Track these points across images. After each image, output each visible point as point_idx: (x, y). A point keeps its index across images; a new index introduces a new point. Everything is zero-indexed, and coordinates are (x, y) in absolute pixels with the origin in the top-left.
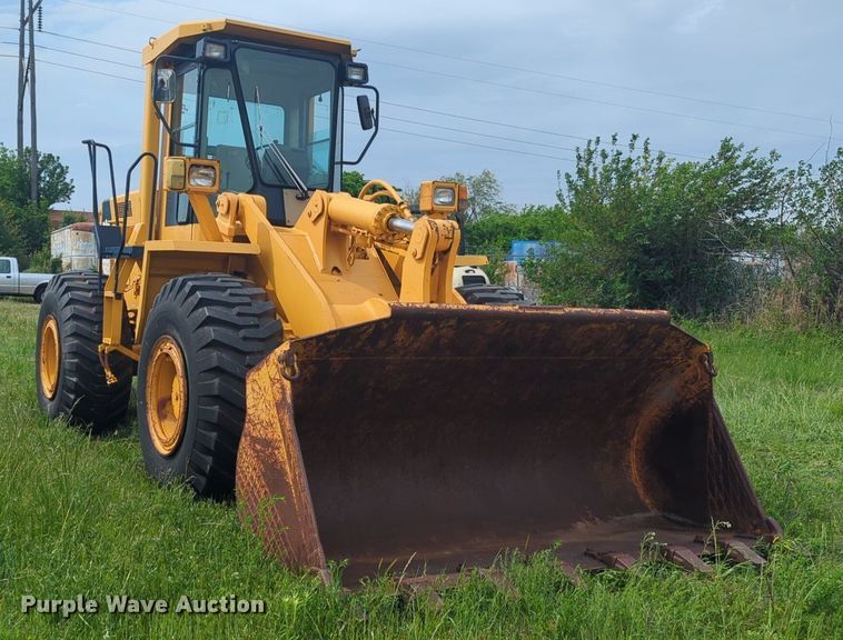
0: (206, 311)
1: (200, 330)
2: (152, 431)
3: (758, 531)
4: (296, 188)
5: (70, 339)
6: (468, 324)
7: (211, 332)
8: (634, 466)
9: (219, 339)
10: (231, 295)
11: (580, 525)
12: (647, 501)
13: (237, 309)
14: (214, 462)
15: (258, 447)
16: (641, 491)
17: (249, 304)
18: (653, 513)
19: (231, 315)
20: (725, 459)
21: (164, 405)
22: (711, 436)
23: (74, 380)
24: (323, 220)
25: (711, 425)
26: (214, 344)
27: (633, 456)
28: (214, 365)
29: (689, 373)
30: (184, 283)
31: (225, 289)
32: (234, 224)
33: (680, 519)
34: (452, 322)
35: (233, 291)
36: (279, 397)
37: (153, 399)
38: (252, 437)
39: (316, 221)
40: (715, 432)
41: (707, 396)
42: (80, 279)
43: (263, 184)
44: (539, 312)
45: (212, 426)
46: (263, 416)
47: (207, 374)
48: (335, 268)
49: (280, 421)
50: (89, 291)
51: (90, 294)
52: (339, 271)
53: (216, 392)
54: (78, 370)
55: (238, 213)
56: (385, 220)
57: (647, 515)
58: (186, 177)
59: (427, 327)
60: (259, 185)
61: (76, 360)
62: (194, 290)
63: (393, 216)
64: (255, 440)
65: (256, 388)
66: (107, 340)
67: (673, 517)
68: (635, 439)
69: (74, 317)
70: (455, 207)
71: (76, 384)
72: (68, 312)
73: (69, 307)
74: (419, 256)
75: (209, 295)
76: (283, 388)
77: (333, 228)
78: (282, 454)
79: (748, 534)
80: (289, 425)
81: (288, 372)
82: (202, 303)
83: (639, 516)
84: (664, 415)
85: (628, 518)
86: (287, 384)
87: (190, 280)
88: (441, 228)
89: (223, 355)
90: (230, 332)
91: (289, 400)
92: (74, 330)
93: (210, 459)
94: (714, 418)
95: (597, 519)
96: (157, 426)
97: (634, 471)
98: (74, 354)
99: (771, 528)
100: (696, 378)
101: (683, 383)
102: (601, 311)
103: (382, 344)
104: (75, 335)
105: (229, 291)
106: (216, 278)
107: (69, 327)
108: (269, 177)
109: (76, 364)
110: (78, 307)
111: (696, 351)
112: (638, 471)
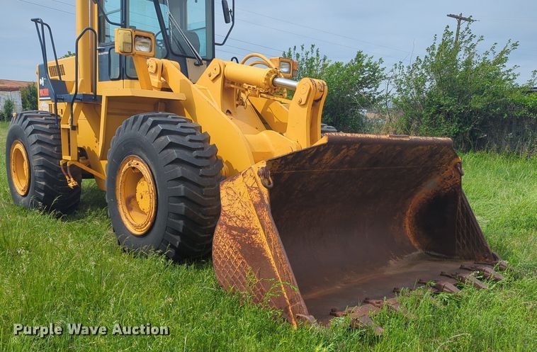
0: (169, 139)
1: (165, 152)
2: (124, 219)
3: (487, 260)
4: (195, 57)
5: (38, 156)
7: (175, 153)
8: (407, 226)
9: (180, 158)
10: (182, 127)
12: (416, 245)
13: (188, 137)
14: (181, 239)
15: (235, 233)
16: (412, 240)
17: (195, 134)
18: (420, 251)
19: (185, 141)
20: (468, 221)
21: (131, 201)
22: (459, 209)
23: (43, 183)
24: (220, 80)
25: (460, 202)
26: (177, 161)
27: (407, 221)
28: (179, 176)
29: (446, 174)
30: (145, 119)
31: (177, 123)
32: (160, 80)
33: (437, 254)
35: (182, 125)
36: (257, 199)
37: (123, 198)
38: (228, 226)
39: (214, 80)
40: (462, 207)
41: (460, 186)
42: (38, 116)
43: (172, 53)
45: (180, 216)
46: (239, 212)
47: (174, 182)
48: (228, 111)
49: (259, 216)
50: (46, 124)
51: (48, 127)
52: (230, 113)
53: (182, 194)
54: (45, 177)
55: (163, 72)
56: (271, 79)
57: (418, 253)
58: (133, 44)
60: (170, 54)
61: (43, 171)
62: (154, 124)
63: (276, 77)
64: (230, 228)
65: (231, 192)
66: (65, 157)
67: (432, 253)
68: (409, 211)
69: (39, 142)
70: (291, 74)
71: (45, 186)
72: (34, 138)
73: (33, 135)
74: (303, 103)
75: (167, 127)
76: (260, 193)
77: (227, 85)
78: (261, 237)
79: (481, 262)
80: (268, 218)
81: (266, 182)
82: (163, 132)
83: (414, 254)
84: (428, 197)
85: (410, 255)
86: (265, 191)
87: (151, 116)
88: (317, 84)
89: (184, 168)
90: (187, 153)
91: (267, 202)
92: (40, 151)
93: (178, 238)
94: (462, 199)
96: (128, 215)
97: (408, 229)
98: (42, 166)
99: (495, 258)
100: (451, 176)
101: (442, 180)
103: (315, 161)
104: (40, 154)
105: (180, 125)
106: (167, 116)
107: (35, 148)
108: (175, 49)
109: (44, 173)
110: (40, 135)
111: (455, 161)
112: (411, 229)
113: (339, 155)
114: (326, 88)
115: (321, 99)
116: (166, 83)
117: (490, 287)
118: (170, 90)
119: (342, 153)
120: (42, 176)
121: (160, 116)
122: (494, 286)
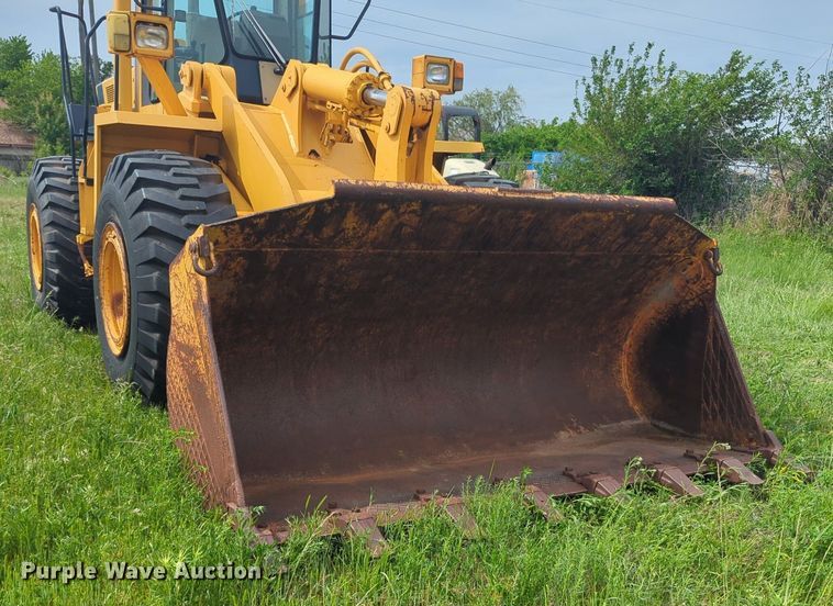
0: (144, 193)
1: (137, 215)
2: (107, 329)
3: (754, 444)
4: (273, 61)
5: (48, 228)
6: (435, 209)
7: (149, 218)
8: (624, 371)
9: (155, 226)
10: (175, 175)
11: (563, 435)
12: (636, 408)
13: (181, 192)
14: (160, 365)
15: (183, 355)
16: (630, 397)
17: (196, 186)
18: (642, 420)
19: (171, 198)
22: (710, 341)
23: (56, 271)
24: (297, 95)
25: (711, 328)
26: (151, 232)
27: (624, 361)
28: (152, 257)
29: (690, 272)
31: (168, 168)
32: (198, 98)
33: (670, 428)
34: (415, 206)
35: (178, 170)
37: (106, 292)
38: (177, 342)
39: (291, 96)
40: (715, 338)
41: (708, 301)
42: (59, 165)
43: (236, 54)
44: (522, 196)
45: (156, 327)
46: (185, 319)
47: (145, 267)
48: (313, 152)
49: (198, 325)
50: (67, 178)
51: (68, 181)
52: (317, 155)
53: (155, 288)
54: (58, 261)
55: (204, 85)
56: (359, 90)
57: (635, 422)
59: (384, 211)
60: (231, 55)
61: (56, 251)
62: (133, 168)
63: (369, 87)
64: (179, 347)
65: (178, 284)
66: (86, 229)
67: (662, 424)
68: (628, 342)
69: (52, 205)
70: (450, 86)
71: (58, 275)
73: (46, 195)
74: (392, 132)
75: (148, 174)
76: (198, 285)
77: (310, 105)
79: (743, 447)
82: (141, 183)
83: (626, 424)
84: (660, 317)
85: (615, 425)
87: (133, 157)
88: (417, 96)
89: (163, 246)
90: (171, 218)
92: (53, 220)
93: (154, 363)
94: (715, 323)
95: (582, 428)
96: (111, 321)
97: (624, 376)
98: (54, 244)
99: (768, 441)
100: (698, 277)
101: (683, 284)
102: (597, 197)
104: (52, 224)
105: (172, 171)
106: (160, 156)
107: (47, 215)
108: (243, 47)
109: (56, 254)
110: (55, 194)
111: (702, 246)
112: (629, 375)
115: (428, 124)
118: (211, 116)
120: (54, 260)
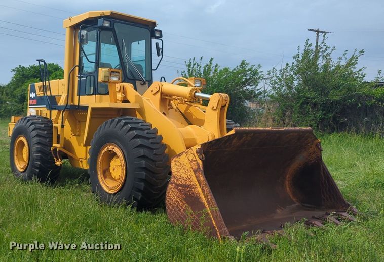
0: (135, 133)
1: (133, 140)
2: (102, 183)
4: (141, 80)
5: (36, 145)
7: (139, 141)
8: (287, 186)
9: (142, 144)
12: (294, 200)
13: (146, 131)
14: (142, 195)
15: (181, 188)
16: (291, 196)
19: (144, 134)
21: (106, 172)
22: (322, 173)
23: (39, 163)
24: (159, 94)
25: (322, 169)
26: (141, 146)
27: (287, 183)
28: (142, 155)
29: (311, 150)
30: (119, 121)
32: (122, 95)
33: (309, 206)
34: (252, 135)
36: (195, 167)
37: (101, 170)
38: (176, 184)
39: (155, 94)
40: (324, 173)
41: (320, 158)
43: (128, 78)
45: (142, 180)
46: (183, 175)
47: (139, 158)
48: (164, 113)
49: (197, 177)
50: (42, 124)
51: (43, 126)
53: (144, 166)
54: (41, 159)
55: (124, 91)
56: (193, 94)
58: (109, 77)
61: (39, 155)
62: (126, 124)
63: (196, 92)
64: (177, 186)
65: (178, 164)
66: (55, 145)
67: (306, 205)
68: (288, 176)
69: (37, 136)
71: (40, 165)
72: (34, 133)
73: (34, 131)
74: (215, 108)
75: (134, 126)
76: (197, 163)
77: (163, 97)
78: (198, 190)
80: (202, 178)
81: (201, 156)
82: (132, 129)
83: (294, 206)
84: (300, 166)
86: (200, 162)
87: (123, 119)
88: (223, 97)
90: (146, 141)
91: (201, 168)
92: (38, 141)
93: (140, 194)
94: (323, 167)
95: (282, 208)
96: (104, 181)
97: (288, 189)
98: (38, 152)
100: (314, 152)
101: (308, 154)
103: (228, 144)
104: (38, 143)
105: (140, 124)
107: (35, 140)
108: (129, 75)
109: (40, 156)
110: (38, 131)
111: (316, 142)
112: (289, 188)
113: (241, 140)
114: (229, 98)
115: (225, 105)
116: (125, 97)
117: (346, 225)
118: (129, 102)
119: (243, 139)
120: (39, 158)
121: (127, 119)
122: (349, 224)
